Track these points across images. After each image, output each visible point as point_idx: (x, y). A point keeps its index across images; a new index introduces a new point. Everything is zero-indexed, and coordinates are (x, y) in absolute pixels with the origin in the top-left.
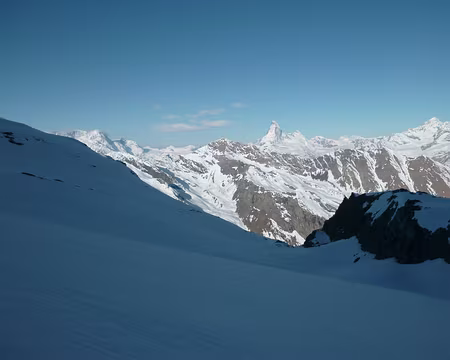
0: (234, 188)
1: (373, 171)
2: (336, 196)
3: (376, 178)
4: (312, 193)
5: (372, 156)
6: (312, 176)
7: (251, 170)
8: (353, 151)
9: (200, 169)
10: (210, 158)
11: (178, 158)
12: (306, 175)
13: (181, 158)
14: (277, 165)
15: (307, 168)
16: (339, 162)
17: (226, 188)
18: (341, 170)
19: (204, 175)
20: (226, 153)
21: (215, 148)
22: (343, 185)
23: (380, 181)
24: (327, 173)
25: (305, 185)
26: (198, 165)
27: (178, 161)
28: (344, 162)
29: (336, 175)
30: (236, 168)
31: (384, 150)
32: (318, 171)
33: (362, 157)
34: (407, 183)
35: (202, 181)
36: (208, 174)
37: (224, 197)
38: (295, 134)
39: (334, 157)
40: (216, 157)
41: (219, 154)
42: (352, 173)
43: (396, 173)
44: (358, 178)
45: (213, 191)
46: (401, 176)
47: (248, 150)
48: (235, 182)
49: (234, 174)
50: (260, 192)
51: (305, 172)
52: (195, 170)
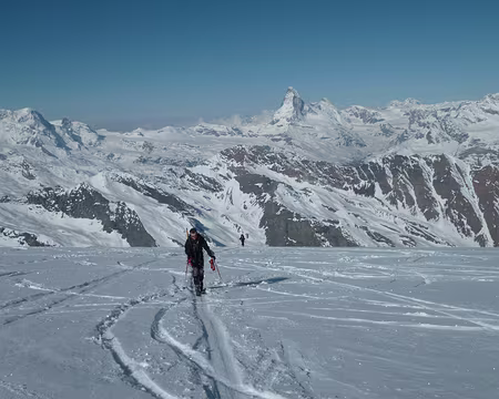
0: (260, 212)
1: (431, 185)
2: (385, 217)
3: (434, 193)
4: (356, 216)
5: (429, 163)
6: (355, 190)
7: (281, 189)
8: (406, 158)
9: (213, 186)
10: (224, 171)
11: (183, 172)
12: (346, 189)
13: (188, 172)
14: (311, 179)
15: (348, 180)
16: (388, 172)
17: (249, 211)
18: (390, 182)
19: (219, 194)
20: (245, 164)
21: (230, 157)
22: (394, 202)
23: (438, 198)
24: (373, 186)
25: (347, 203)
26: (209, 180)
27: (183, 176)
28: (395, 172)
29: (386, 189)
30: (260, 185)
31: (443, 157)
32: (363, 182)
33: (417, 166)
34: (471, 200)
35: (217, 202)
36: (224, 193)
37: (248, 224)
38: (322, 104)
39: (381, 164)
40: (232, 169)
41: (236, 165)
42: (404, 187)
43: (457, 187)
44: (412, 193)
45: (233, 216)
46: (464, 191)
47: (273, 159)
48: (261, 204)
49: (258, 192)
50: (295, 219)
51: (346, 185)
52: (206, 187)
